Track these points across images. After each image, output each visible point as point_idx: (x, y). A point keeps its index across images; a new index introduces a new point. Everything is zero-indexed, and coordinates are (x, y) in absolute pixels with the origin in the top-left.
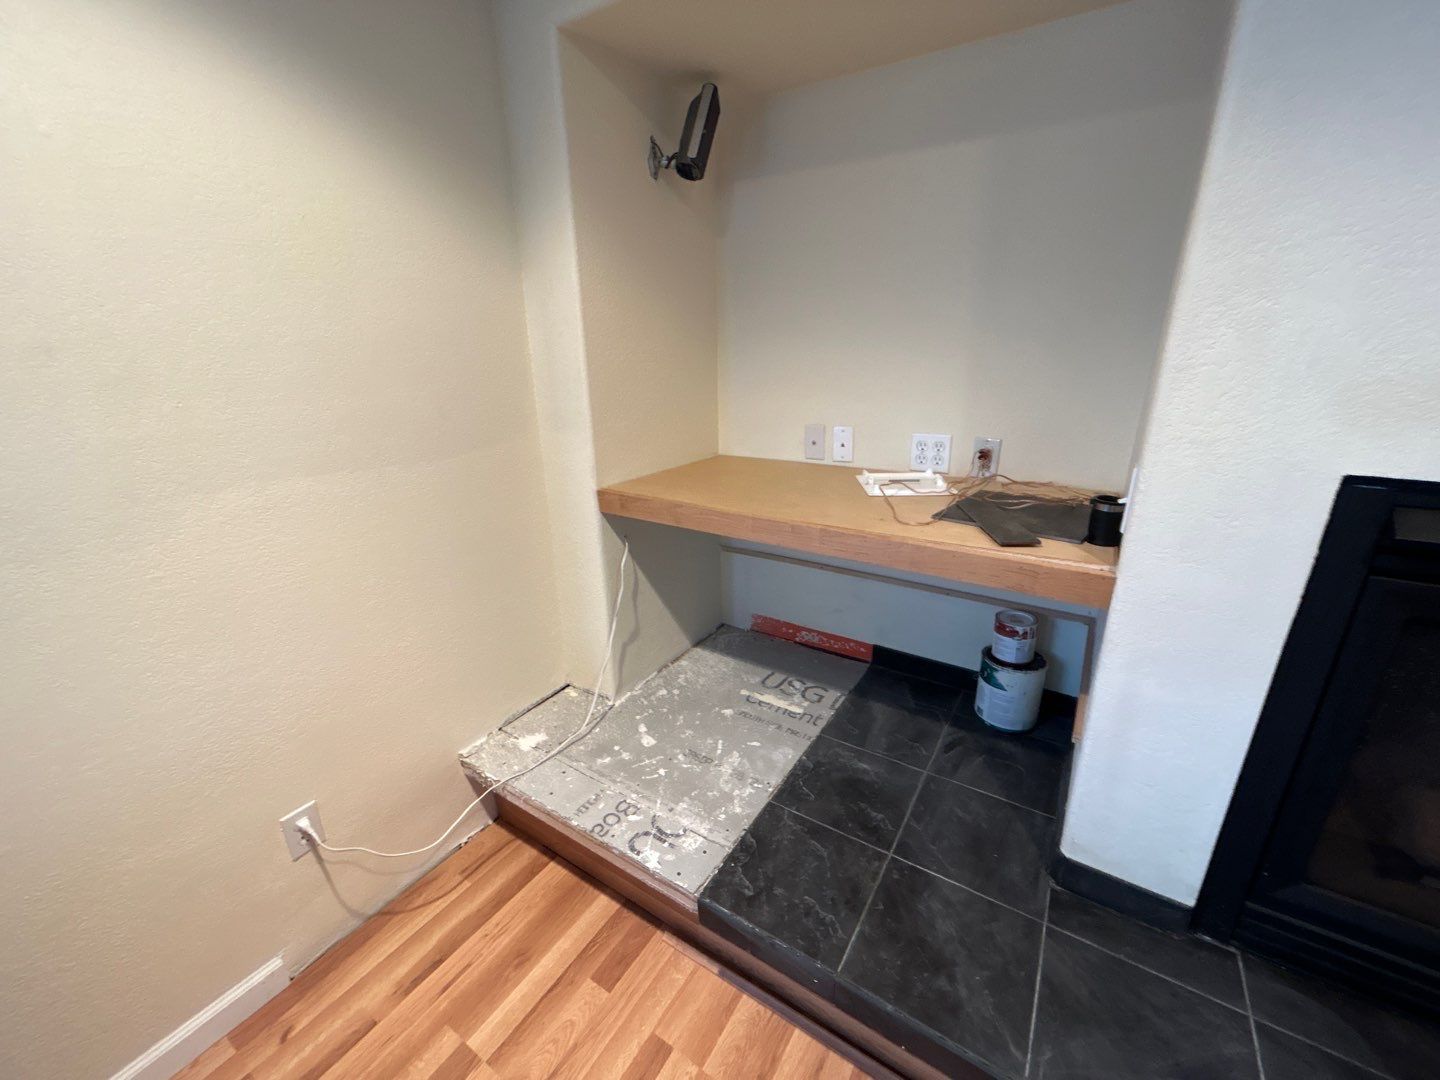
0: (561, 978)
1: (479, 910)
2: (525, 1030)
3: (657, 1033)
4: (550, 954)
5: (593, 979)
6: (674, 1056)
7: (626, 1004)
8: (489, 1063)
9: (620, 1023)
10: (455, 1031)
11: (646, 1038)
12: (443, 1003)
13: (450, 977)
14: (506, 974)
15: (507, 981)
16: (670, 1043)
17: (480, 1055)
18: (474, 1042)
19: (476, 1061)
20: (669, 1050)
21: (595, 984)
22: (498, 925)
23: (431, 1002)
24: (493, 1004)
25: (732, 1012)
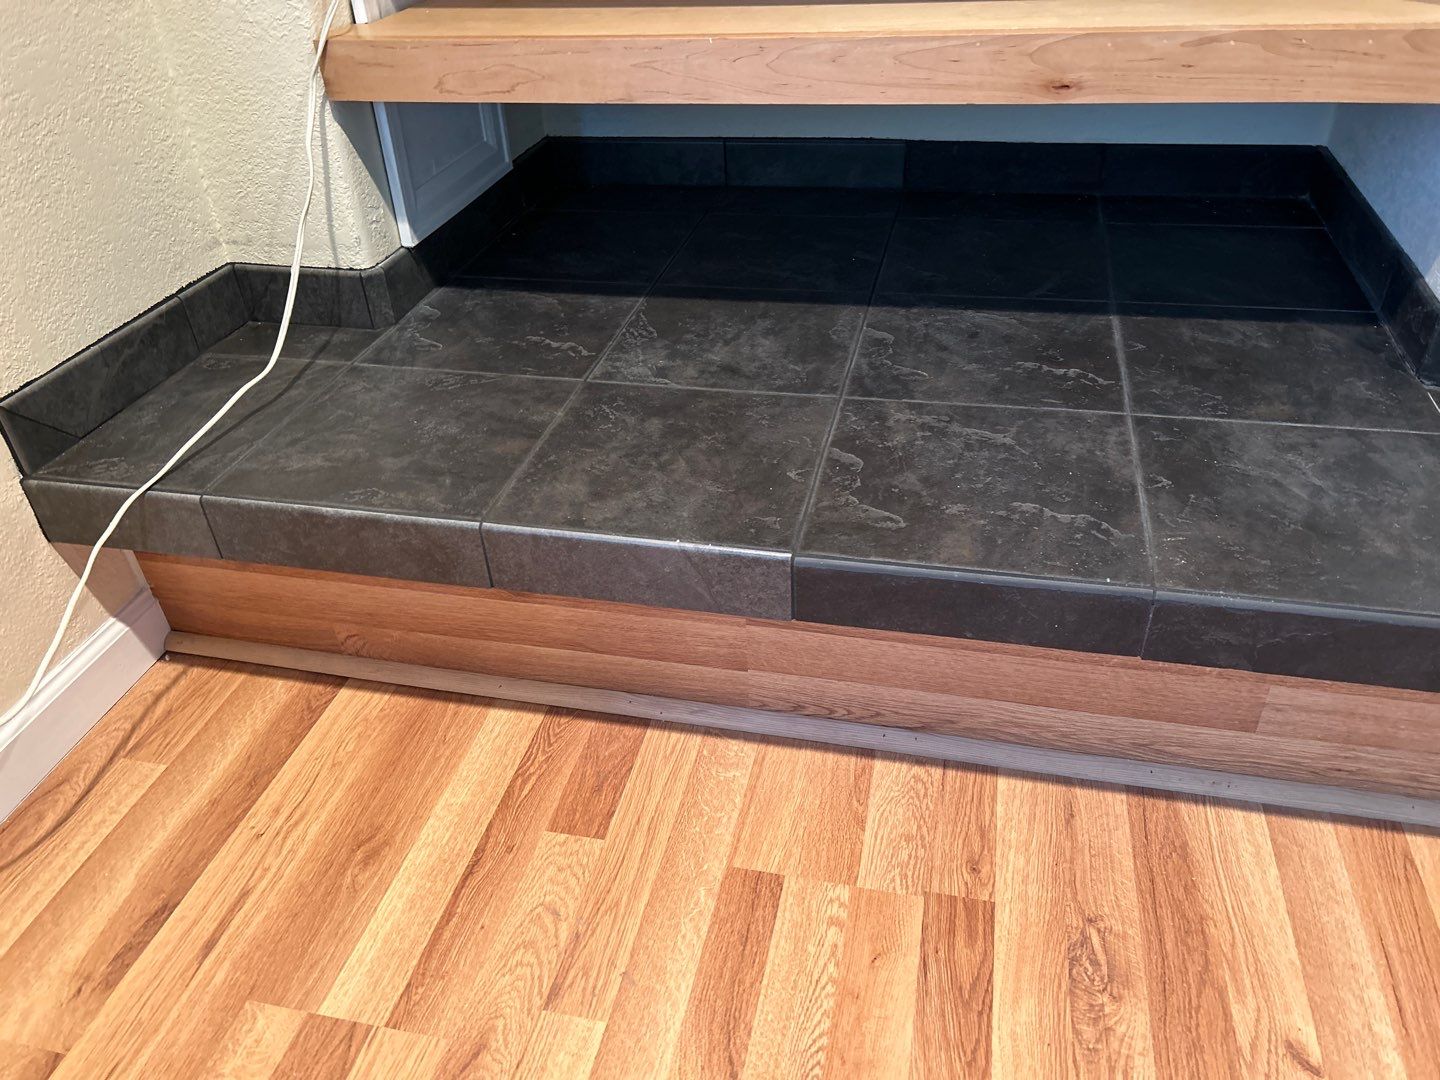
0: (480, 851)
1: (214, 803)
2: (449, 949)
3: (737, 864)
4: (431, 821)
5: (553, 828)
6: (791, 885)
7: (649, 845)
8: (393, 1023)
9: (652, 874)
10: (278, 1003)
11: (720, 876)
12: (219, 971)
13: (208, 927)
14: (348, 880)
15: (354, 889)
16: (774, 870)
17: (363, 1020)
18: (336, 1004)
19: (359, 1034)
20: (778, 880)
21: (563, 837)
22: (277, 811)
23: (187, 976)
24: (346, 937)
25: (867, 792)
